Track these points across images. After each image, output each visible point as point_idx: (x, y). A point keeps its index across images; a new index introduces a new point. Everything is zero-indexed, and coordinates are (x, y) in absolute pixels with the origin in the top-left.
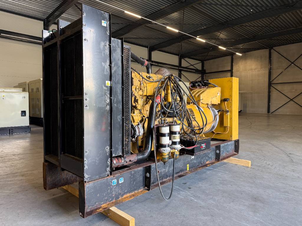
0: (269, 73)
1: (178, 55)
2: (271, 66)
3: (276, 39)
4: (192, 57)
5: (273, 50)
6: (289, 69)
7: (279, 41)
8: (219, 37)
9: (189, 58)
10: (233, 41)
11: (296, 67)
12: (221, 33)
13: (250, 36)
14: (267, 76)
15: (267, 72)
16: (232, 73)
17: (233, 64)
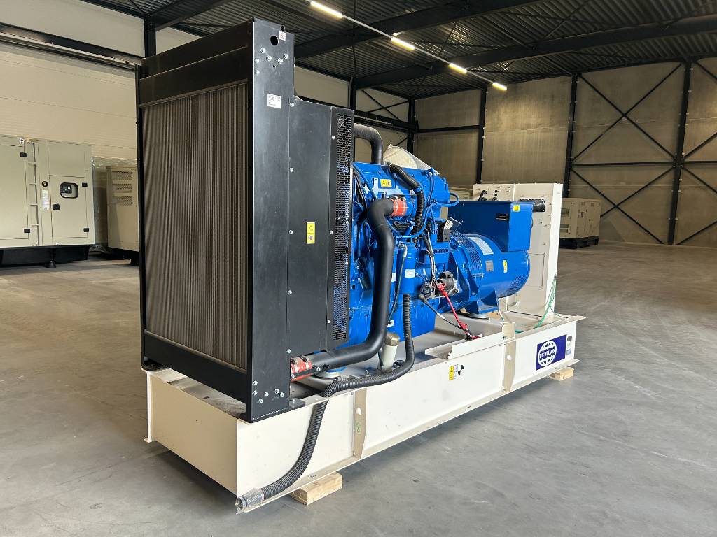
0: (569, 136)
1: (348, 79)
2: (574, 120)
3: (590, 52)
4: (383, 86)
5: (581, 80)
6: (615, 130)
7: (598, 58)
8: (449, 38)
9: (374, 88)
10: (485, 51)
11: (633, 126)
12: (454, 28)
13: (526, 41)
14: (564, 145)
15: (565, 135)
16: (481, 134)
17: (486, 110)
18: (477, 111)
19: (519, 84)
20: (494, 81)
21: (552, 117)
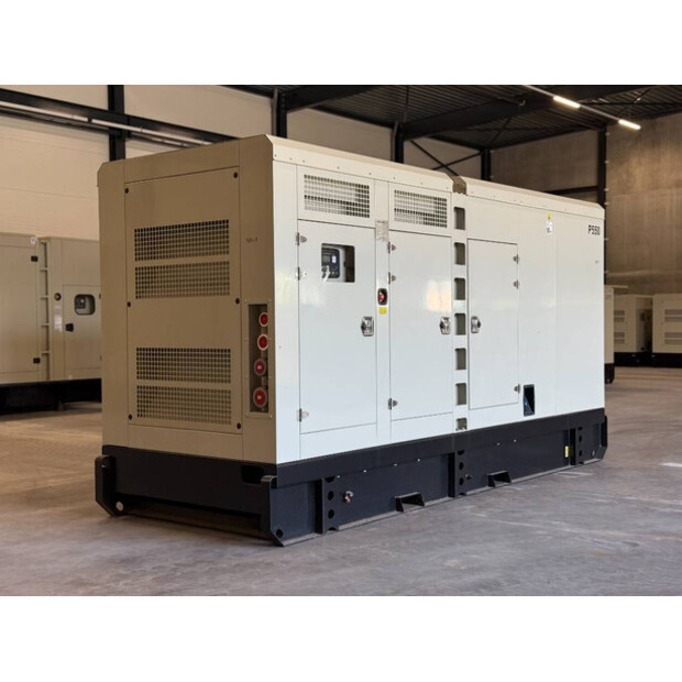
17: (607, 162)
18: (592, 163)
19: (659, 120)
20: (621, 117)
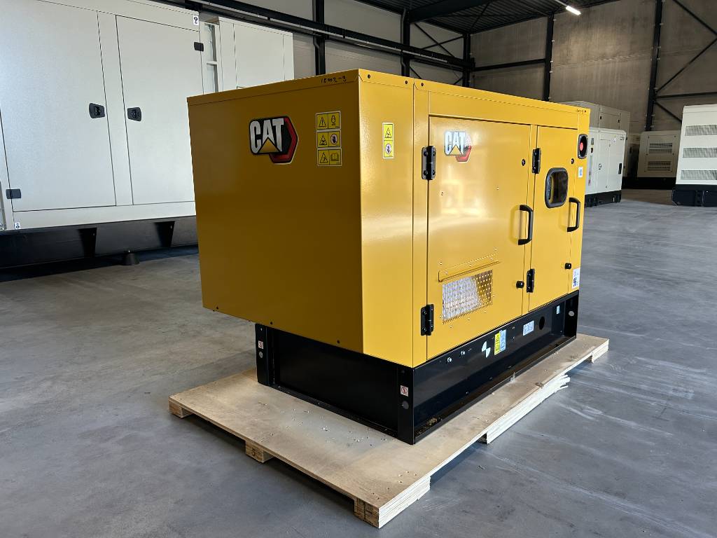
0: (653, 64)
1: (400, 12)
2: (658, 46)
4: (435, 19)
9: (427, 22)
14: (646, 76)
15: (647, 63)
16: (548, 68)
21: (632, 43)
